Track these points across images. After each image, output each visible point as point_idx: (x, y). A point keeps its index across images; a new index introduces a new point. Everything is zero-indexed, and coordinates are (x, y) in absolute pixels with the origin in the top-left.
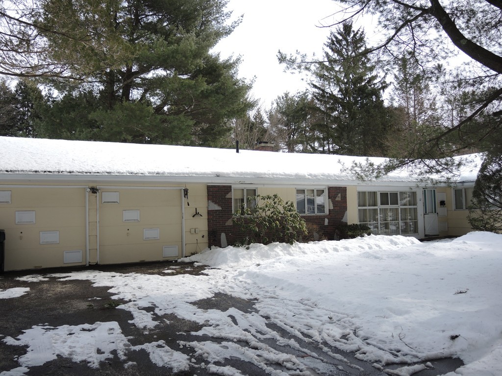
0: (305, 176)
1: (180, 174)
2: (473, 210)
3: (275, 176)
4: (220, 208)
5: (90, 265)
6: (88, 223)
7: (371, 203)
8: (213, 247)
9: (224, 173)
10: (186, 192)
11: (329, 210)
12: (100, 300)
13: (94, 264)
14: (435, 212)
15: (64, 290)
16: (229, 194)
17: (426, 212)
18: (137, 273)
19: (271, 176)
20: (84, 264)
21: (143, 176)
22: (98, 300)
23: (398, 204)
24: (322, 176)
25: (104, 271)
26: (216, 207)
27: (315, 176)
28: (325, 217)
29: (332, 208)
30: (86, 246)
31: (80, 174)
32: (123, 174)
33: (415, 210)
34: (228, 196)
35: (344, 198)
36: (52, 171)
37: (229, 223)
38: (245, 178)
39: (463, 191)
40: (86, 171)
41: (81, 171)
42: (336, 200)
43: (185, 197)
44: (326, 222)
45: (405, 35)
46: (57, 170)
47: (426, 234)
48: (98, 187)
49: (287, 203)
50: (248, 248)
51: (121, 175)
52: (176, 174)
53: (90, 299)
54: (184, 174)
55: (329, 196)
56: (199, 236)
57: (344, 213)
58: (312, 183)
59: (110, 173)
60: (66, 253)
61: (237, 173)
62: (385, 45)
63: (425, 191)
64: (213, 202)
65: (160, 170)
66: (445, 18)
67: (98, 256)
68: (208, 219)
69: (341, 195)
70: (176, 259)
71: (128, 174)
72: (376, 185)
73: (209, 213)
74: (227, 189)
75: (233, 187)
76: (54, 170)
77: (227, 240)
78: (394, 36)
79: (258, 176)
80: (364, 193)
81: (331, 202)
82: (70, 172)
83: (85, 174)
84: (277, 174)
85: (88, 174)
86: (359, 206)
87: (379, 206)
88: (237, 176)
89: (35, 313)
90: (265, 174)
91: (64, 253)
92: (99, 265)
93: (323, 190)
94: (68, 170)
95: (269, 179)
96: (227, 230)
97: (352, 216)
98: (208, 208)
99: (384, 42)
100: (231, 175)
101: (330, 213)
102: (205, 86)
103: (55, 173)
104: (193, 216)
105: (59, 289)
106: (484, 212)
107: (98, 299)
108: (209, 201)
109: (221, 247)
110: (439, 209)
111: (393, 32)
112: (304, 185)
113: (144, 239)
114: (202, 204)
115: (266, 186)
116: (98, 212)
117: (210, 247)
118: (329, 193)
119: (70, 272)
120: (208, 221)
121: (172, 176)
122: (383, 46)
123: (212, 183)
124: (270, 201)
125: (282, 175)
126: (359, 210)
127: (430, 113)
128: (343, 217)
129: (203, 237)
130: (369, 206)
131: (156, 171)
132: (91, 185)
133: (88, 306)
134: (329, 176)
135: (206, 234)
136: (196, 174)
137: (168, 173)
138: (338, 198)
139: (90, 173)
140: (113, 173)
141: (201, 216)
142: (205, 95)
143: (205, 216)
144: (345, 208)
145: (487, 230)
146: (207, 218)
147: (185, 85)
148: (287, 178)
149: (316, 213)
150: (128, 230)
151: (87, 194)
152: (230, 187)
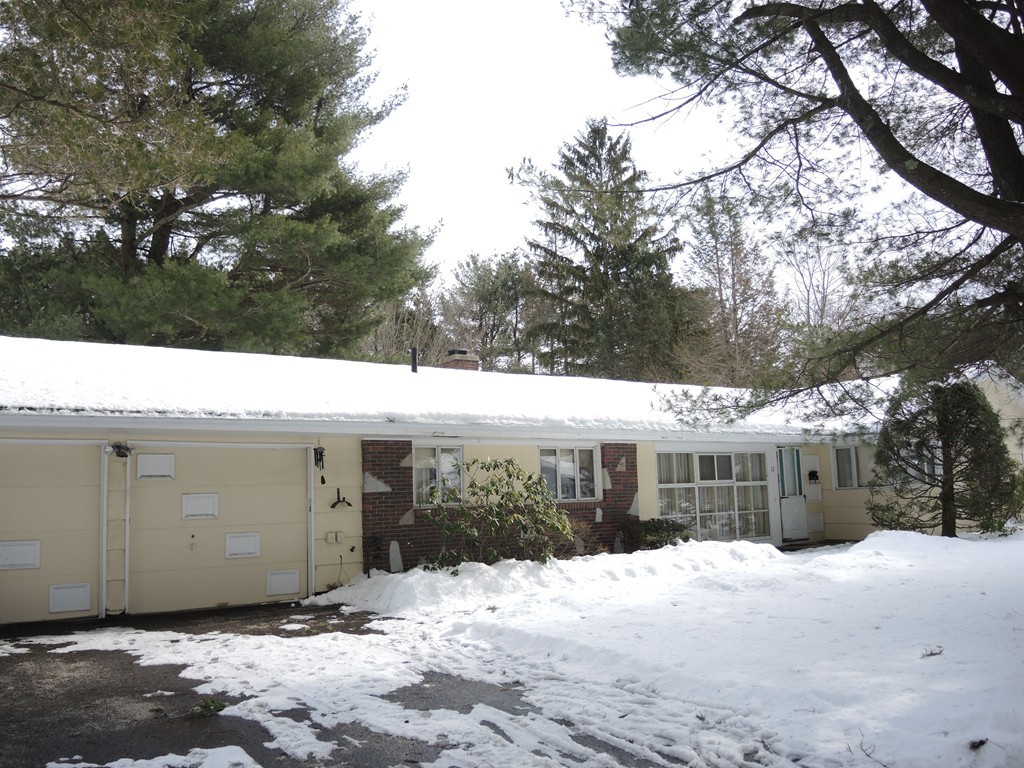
0: (563, 422)
1: (313, 416)
2: (877, 488)
3: (504, 421)
4: (386, 488)
5: (107, 616)
6: (105, 522)
7: (682, 476)
8: (373, 571)
9: (403, 416)
10: (319, 455)
11: (604, 490)
12: (172, 696)
13: (118, 613)
14: (801, 494)
15: (76, 674)
16: (407, 458)
17: (784, 494)
18: (223, 632)
19: (497, 421)
20: (95, 613)
21: (236, 420)
22: (167, 696)
23: (732, 478)
24: (595, 421)
25: (148, 630)
26: (379, 486)
27: (583, 422)
28: (596, 505)
29: (609, 486)
30: (100, 573)
31: (98, 414)
32: (192, 416)
33: (764, 488)
34: (404, 463)
35: (632, 466)
36: (38, 406)
37: (408, 519)
38: (445, 424)
39: (853, 452)
40: (112, 408)
41: (101, 407)
42: (617, 470)
43: (316, 464)
44: (599, 513)
46: (47, 406)
47: (785, 537)
48: (129, 444)
49: (530, 478)
50: (455, 574)
51: (188, 416)
52: (305, 416)
53: (149, 695)
54: (321, 415)
55: (603, 463)
56: (344, 549)
57: (633, 497)
58: (576, 437)
59: (165, 412)
60: (55, 589)
61: (431, 416)
62: (739, 166)
63: (780, 451)
64: (374, 474)
65: (273, 410)
66: (870, 117)
67: (127, 597)
68: (363, 512)
69: (627, 459)
70: (296, 600)
71: (204, 416)
72: (696, 439)
73: (366, 498)
74: (403, 448)
75: (415, 443)
76: (41, 406)
77: (402, 557)
78: (758, 149)
79: (472, 423)
80: (669, 456)
81: (607, 473)
82: (77, 410)
83: (109, 414)
84: (508, 418)
85: (117, 414)
86: (660, 482)
87: (698, 483)
88: (431, 421)
89: (37, 731)
90: (485, 417)
91: (51, 589)
92: (129, 616)
93: (592, 451)
94: (72, 406)
95: (493, 427)
96: (401, 535)
97: (648, 504)
98: (363, 487)
99: (738, 158)
100: (419, 419)
101: (605, 498)
102: (337, 238)
103: (44, 412)
104: (333, 506)
105: (64, 672)
106: (899, 492)
107: (166, 693)
108: (367, 474)
109: (389, 571)
110: (807, 487)
111: (756, 143)
112: (560, 440)
113: (227, 556)
114: (350, 479)
115: (482, 442)
116: (128, 498)
117: (366, 571)
118: (603, 456)
119: (70, 633)
120: (363, 516)
121: (296, 420)
122: (735, 167)
123: (377, 435)
124: (501, 473)
125: (519, 420)
126: (661, 490)
127: (761, 300)
128: (630, 505)
129: (352, 550)
130: (678, 482)
131: (263, 410)
132: (120, 439)
133: (152, 711)
134: (608, 422)
135: (359, 544)
136: (347, 416)
137: (288, 414)
138: (621, 468)
139: (121, 412)
140: (171, 413)
141: (349, 505)
142: (336, 255)
143: (357, 506)
144: (634, 487)
145: (913, 528)
146: (361, 509)
147: (297, 235)
148: (530, 426)
149: (579, 498)
150: (193, 536)
151: (105, 459)
152: (409, 444)
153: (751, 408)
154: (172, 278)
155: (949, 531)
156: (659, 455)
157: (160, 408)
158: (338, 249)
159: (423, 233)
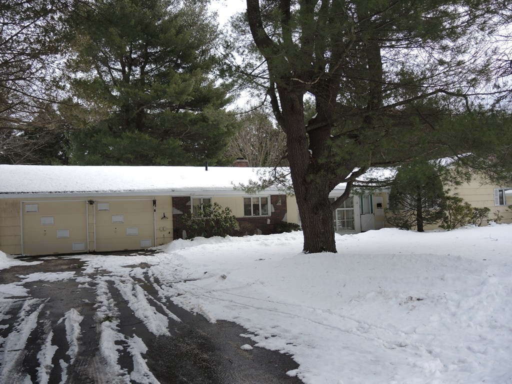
4: (181, 213)
5: (89, 252)
6: (88, 224)
8: (177, 239)
10: (154, 202)
11: (272, 212)
12: (77, 265)
13: (92, 251)
14: (372, 213)
15: (62, 262)
16: (189, 202)
17: (362, 213)
20: (86, 251)
25: (95, 255)
26: (178, 212)
28: (268, 218)
29: (274, 211)
30: (87, 239)
33: (352, 211)
34: (188, 204)
35: (284, 203)
36: (61, 191)
37: (189, 223)
40: (82, 190)
41: (79, 191)
42: (277, 205)
43: (154, 205)
46: (64, 191)
48: (93, 201)
53: (72, 265)
55: (271, 202)
57: (284, 215)
64: (176, 208)
67: (95, 246)
68: (173, 220)
69: (282, 201)
73: (174, 216)
74: (186, 199)
75: (192, 197)
77: (187, 236)
81: (273, 206)
82: (72, 192)
83: (81, 193)
91: (73, 244)
92: (96, 252)
93: (265, 198)
96: (187, 228)
97: (292, 217)
98: (173, 212)
100: (183, 190)
101: (272, 215)
104: (162, 219)
108: (174, 208)
109: (183, 239)
110: (376, 210)
113: (127, 235)
114: (169, 211)
116: (94, 217)
117: (174, 240)
118: (271, 200)
120: (173, 222)
121: (144, 191)
128: (283, 218)
129: (169, 233)
132: (91, 199)
135: (172, 231)
137: (137, 190)
138: (279, 204)
141: (168, 218)
143: (171, 219)
144: (285, 211)
150: (116, 228)
151: (87, 205)
152: (190, 197)
157: (97, 190)
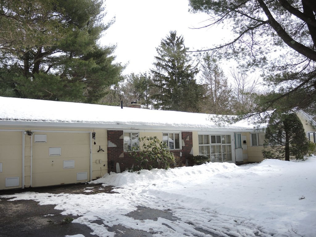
0: (171, 125)
1: (93, 122)
2: (266, 146)
3: (153, 124)
4: (115, 146)
5: (25, 188)
6: (24, 157)
7: (206, 142)
8: (111, 173)
9: (122, 122)
10: (94, 135)
11: (183, 146)
12: (53, 216)
13: (28, 187)
14: (241, 148)
15: (19, 209)
16: (122, 136)
17: (236, 148)
18: (65, 193)
19: (151, 124)
20: (20, 187)
21: (68, 123)
22: (52, 216)
23: (220, 143)
24: (181, 124)
25: (40, 192)
26: (113, 145)
27: (177, 125)
28: (180, 151)
29: (184, 145)
30: (22, 174)
31: (23, 121)
32: (54, 122)
33: (230, 146)
34: (121, 138)
35: (191, 139)
36: (2, 118)
37: (122, 156)
38: (135, 125)
39: (257, 135)
40: (27, 119)
41: (23, 119)
42: (186, 140)
43: (93, 138)
44: (181, 153)
45: (247, 37)
46: (6, 118)
47: (236, 161)
48: (32, 131)
49: (162, 142)
50: (139, 173)
51: (52, 122)
52: (91, 122)
53: (45, 216)
54: (96, 122)
55: (182, 138)
56: (102, 166)
57: (191, 149)
58: (175, 129)
59: (45, 120)
60: (7, 179)
61: (130, 122)
62: (233, 43)
63: (235, 134)
64: (111, 141)
65: (80, 120)
66: (279, 27)
67: (31, 181)
68: (108, 153)
69: (189, 137)
70: (86, 182)
71: (58, 122)
72: (211, 131)
73: (109, 149)
74: (120, 133)
75: (124, 131)
76: (4, 118)
77: (120, 168)
78: (239, 37)
79: (143, 125)
80: (202, 136)
81: (183, 141)
82: (15, 120)
83: (26, 121)
84: (154, 123)
85: (29, 121)
86: (199, 144)
87: (211, 144)
88: (130, 124)
89: (9, 230)
90: (147, 123)
91: (6, 179)
92: (32, 188)
93: (179, 134)
94: (14, 118)
95: (150, 126)
96: (120, 161)
97: (195, 151)
98: (108, 145)
99: (233, 40)
100: (127, 124)
101: (183, 149)
102: (95, 65)
103: (4, 120)
104: (98, 151)
105: (14, 208)
106: (273, 147)
107: (52, 215)
108: (109, 141)
109: (116, 172)
110: (243, 146)
111: (238, 35)
112: (170, 130)
113: (64, 168)
114: (103, 142)
115: (146, 131)
116: (31, 149)
117: (109, 172)
118: (182, 136)
119: (13, 194)
120: (108, 155)
121: (87, 123)
122: (231, 43)
123: (112, 129)
124: (153, 141)
125: (158, 124)
126: (199, 146)
127: (223, 88)
128: (190, 151)
129: (104, 166)
130: (205, 144)
131: (77, 120)
132: (29, 129)
133: (48, 221)
134: (185, 125)
135: (106, 164)
136: (104, 122)
137: (85, 121)
138: (188, 139)
139: (30, 120)
140: (47, 121)
141: (103, 151)
142: (95, 71)
143: (106, 151)
144: (192, 146)
145: (277, 158)
146: (107, 152)
147: (82, 64)
148: (161, 126)
149: (175, 149)
150: (53, 161)
151: (24, 136)
152: (122, 131)
153: (237, 120)
154: (42, 78)
155: (287, 159)
156: (199, 135)
157: (43, 119)
158: (95, 69)
159: (122, 65)
